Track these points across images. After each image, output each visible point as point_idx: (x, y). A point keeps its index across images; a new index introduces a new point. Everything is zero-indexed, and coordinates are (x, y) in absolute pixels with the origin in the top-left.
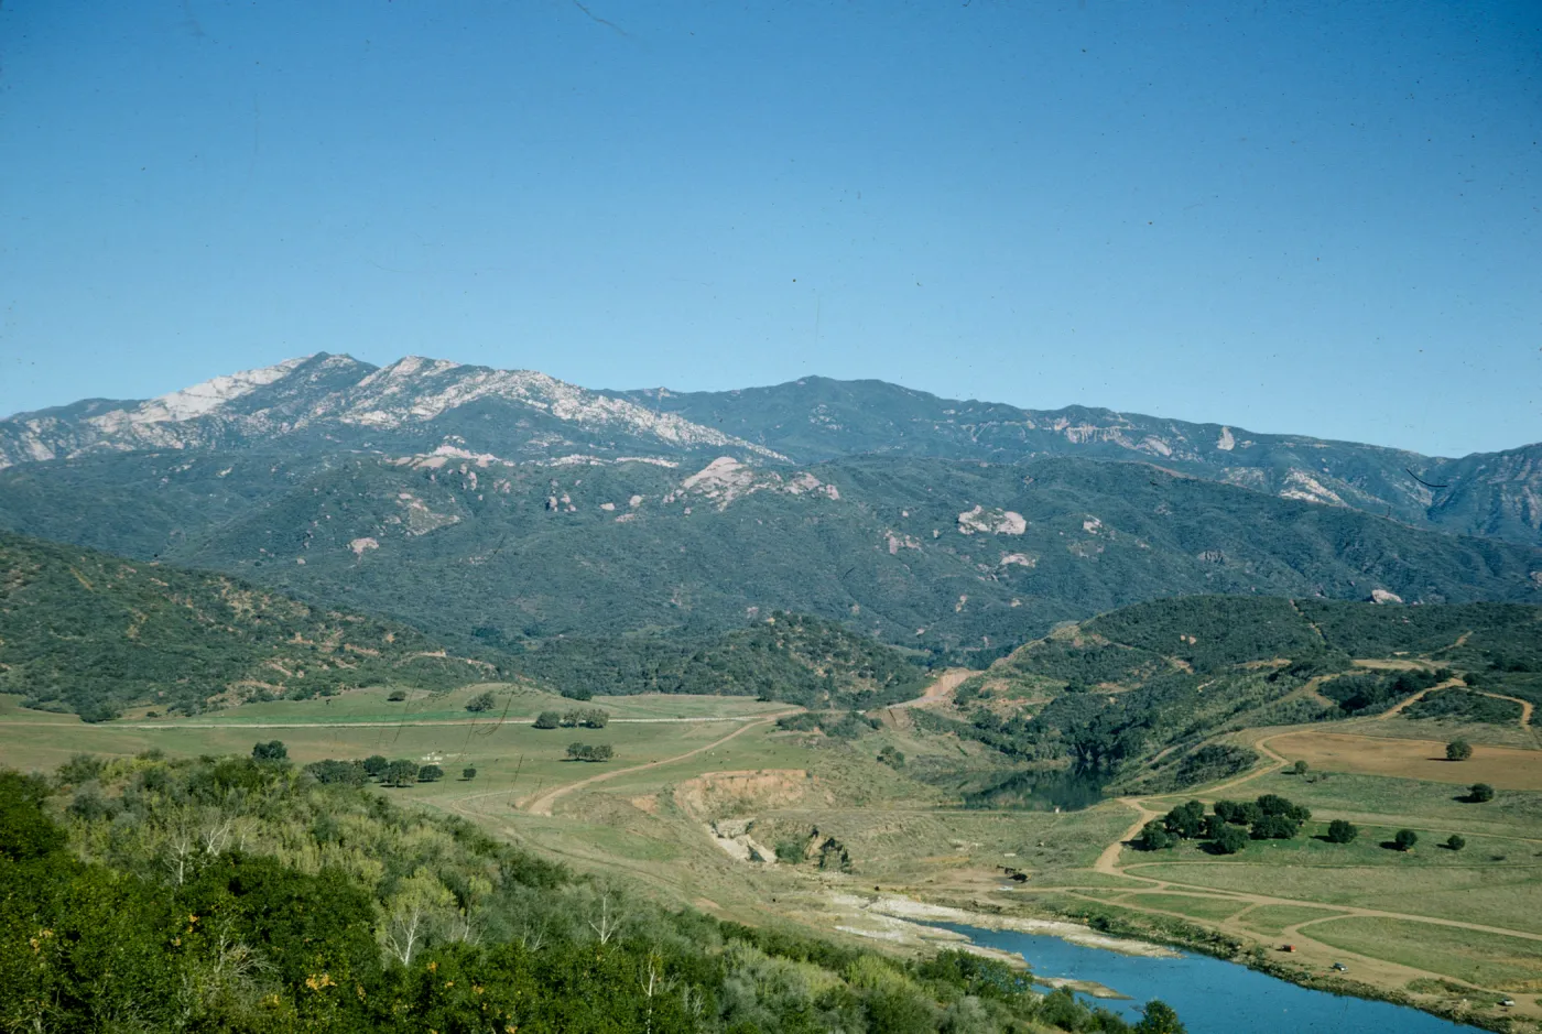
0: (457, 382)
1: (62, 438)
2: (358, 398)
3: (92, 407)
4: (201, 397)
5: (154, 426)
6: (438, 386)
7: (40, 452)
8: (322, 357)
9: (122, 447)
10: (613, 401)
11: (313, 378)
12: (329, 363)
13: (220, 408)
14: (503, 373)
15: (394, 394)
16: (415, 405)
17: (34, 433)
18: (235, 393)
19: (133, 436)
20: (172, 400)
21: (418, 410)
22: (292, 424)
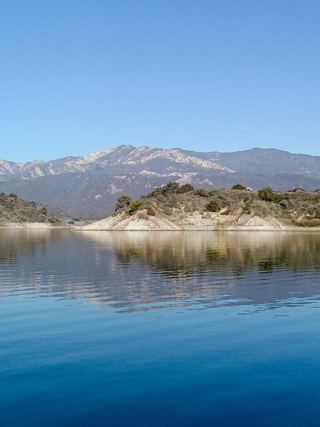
0: (153, 153)
1: (58, 168)
2: (129, 157)
3: (68, 159)
4: (92, 156)
5: (78, 165)
6: (148, 154)
7: (52, 172)
8: (123, 145)
9: (70, 171)
10: (192, 157)
11: (120, 152)
12: (124, 147)
13: (97, 160)
14: (165, 150)
15: (137, 156)
16: (142, 159)
17: (51, 167)
18: (101, 156)
19: (73, 168)
20: (86, 158)
21: (142, 161)
22: (113, 164)
